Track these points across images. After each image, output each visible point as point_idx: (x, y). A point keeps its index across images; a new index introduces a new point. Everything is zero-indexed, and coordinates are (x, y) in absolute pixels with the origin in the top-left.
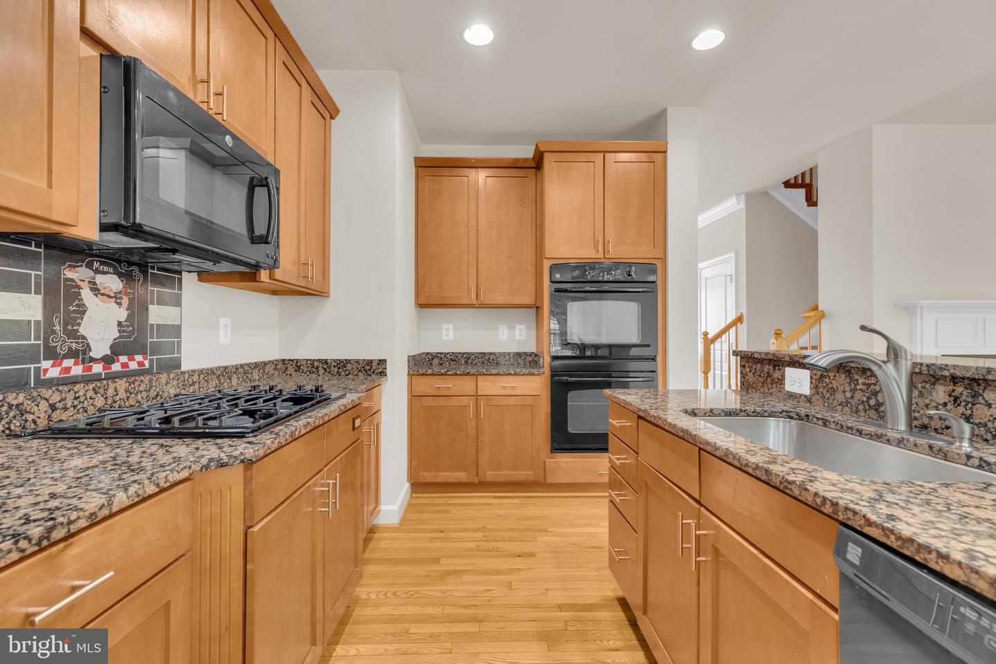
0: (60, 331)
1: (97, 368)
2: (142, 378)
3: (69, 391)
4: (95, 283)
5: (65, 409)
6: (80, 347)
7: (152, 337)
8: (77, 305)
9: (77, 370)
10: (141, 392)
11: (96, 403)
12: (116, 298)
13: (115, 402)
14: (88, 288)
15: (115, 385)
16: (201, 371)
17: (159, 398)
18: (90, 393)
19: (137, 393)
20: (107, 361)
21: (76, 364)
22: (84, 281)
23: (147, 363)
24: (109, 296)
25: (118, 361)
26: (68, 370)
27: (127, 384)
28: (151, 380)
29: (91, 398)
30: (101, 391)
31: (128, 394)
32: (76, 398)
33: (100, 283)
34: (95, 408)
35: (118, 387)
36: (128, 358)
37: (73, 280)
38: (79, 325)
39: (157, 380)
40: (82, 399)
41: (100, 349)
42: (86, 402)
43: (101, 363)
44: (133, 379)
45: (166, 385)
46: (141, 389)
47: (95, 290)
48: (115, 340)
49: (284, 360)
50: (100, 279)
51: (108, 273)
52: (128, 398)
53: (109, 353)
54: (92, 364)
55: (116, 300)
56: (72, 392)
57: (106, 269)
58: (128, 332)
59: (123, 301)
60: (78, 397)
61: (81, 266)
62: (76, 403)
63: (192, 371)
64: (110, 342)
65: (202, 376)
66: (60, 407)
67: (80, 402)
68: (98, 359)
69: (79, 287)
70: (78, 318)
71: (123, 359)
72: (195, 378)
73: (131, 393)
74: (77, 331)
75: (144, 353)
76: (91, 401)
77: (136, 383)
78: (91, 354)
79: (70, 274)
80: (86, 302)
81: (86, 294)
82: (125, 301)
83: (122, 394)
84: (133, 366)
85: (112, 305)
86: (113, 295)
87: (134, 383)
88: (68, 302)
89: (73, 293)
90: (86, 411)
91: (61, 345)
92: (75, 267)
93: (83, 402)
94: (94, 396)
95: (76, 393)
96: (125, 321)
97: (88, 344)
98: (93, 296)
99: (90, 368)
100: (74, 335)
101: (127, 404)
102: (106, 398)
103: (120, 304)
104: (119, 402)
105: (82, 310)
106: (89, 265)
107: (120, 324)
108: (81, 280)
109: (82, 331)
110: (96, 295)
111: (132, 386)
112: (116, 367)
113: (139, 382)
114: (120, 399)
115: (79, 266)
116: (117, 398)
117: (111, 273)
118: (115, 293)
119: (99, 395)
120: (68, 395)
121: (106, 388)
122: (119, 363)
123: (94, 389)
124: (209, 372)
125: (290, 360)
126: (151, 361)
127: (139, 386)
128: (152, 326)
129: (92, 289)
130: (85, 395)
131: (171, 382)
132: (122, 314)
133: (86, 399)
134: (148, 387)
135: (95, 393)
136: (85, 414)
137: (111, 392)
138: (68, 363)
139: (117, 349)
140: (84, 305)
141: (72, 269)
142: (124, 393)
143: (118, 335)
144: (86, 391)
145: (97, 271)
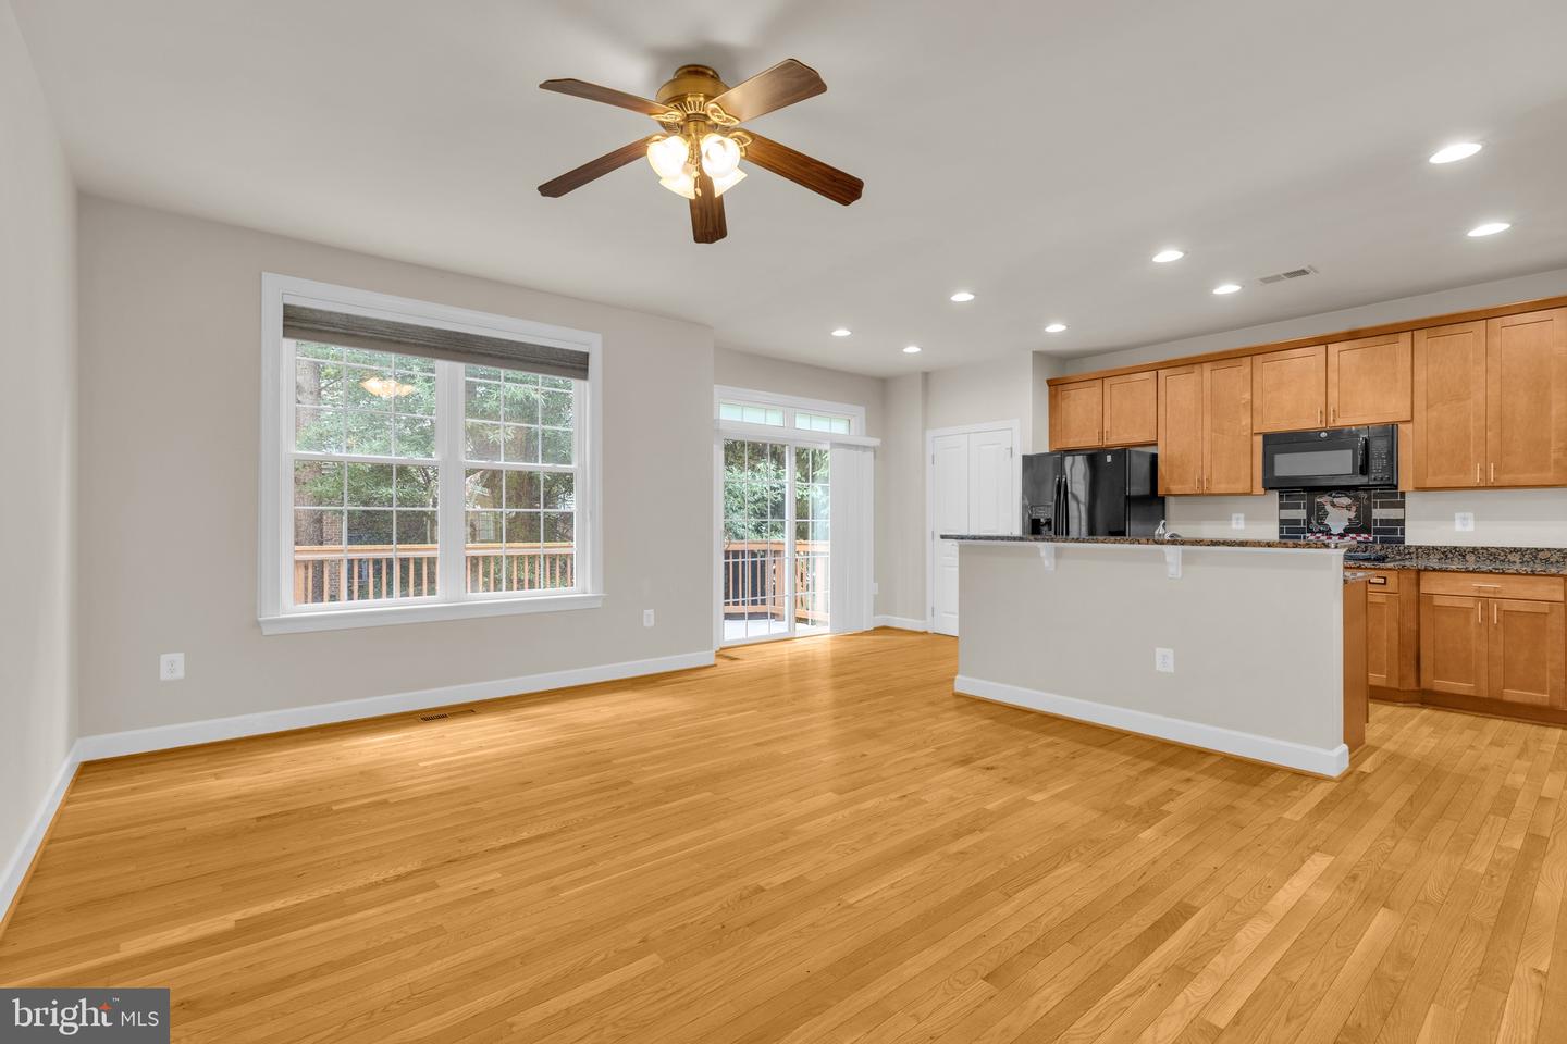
0: (1315, 523)
4: (1334, 502)
6: (1325, 529)
7: (1375, 525)
8: (1323, 512)
9: (1323, 538)
12: (1348, 508)
14: (1330, 505)
16: (1420, 547)
20: (1341, 536)
21: (1323, 535)
23: (1370, 539)
24: (1342, 507)
26: (1318, 538)
33: (1336, 502)
36: (1355, 535)
37: (1321, 502)
38: (1325, 520)
41: (1337, 530)
43: (1338, 536)
47: (1333, 505)
48: (1346, 526)
50: (1335, 500)
51: (1341, 497)
53: (1343, 533)
57: (1340, 495)
58: (1356, 523)
59: (1352, 509)
61: (1326, 495)
63: (1409, 546)
64: (1343, 528)
65: (1420, 551)
68: (1336, 534)
69: (1324, 505)
70: (1324, 517)
71: (1352, 535)
72: (1413, 550)
74: (1324, 523)
75: (1369, 534)
79: (1320, 500)
80: (1328, 510)
81: (1328, 507)
82: (1354, 509)
84: (1359, 539)
85: (1345, 511)
86: (1344, 506)
88: (1318, 511)
89: (1321, 507)
91: (1315, 528)
96: (1354, 518)
97: (1330, 528)
98: (1332, 507)
99: (1331, 538)
100: (1322, 524)
103: (1350, 511)
105: (1326, 514)
106: (1330, 495)
107: (1350, 519)
108: (1326, 501)
109: (1326, 523)
110: (1334, 507)
112: (1347, 539)
115: (1324, 496)
117: (1343, 497)
118: (1347, 505)
122: (1350, 537)
126: (1375, 538)
128: (1376, 520)
132: (1352, 515)
138: (1319, 535)
139: (1348, 531)
140: (1328, 512)
141: (1321, 497)
143: (1349, 524)
145: (1335, 497)
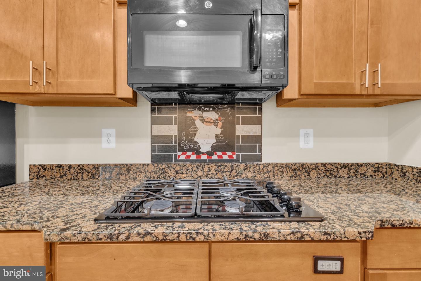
0: (185, 140)
1: (204, 157)
2: (226, 164)
3: (184, 166)
4: (202, 117)
5: (182, 173)
6: (195, 147)
7: (238, 142)
8: (193, 128)
9: (194, 157)
10: (226, 172)
11: (198, 173)
12: (215, 123)
13: (208, 174)
14: (199, 120)
15: (209, 166)
16: (276, 165)
17: (238, 177)
18: (195, 169)
19: (223, 172)
20: (209, 154)
21: (193, 154)
22: (197, 116)
23: (235, 157)
24: (210, 122)
25: (216, 154)
26: (189, 157)
27: (216, 167)
28: (232, 166)
29: (195, 171)
30: (201, 168)
31: (217, 172)
32: (188, 170)
33: (205, 117)
34: (197, 176)
35: (211, 167)
36: (222, 153)
37: (191, 117)
38: (194, 137)
39: (237, 166)
40: (191, 170)
41: (205, 147)
42: (192, 172)
43: (206, 155)
44: (220, 164)
45: (244, 170)
46: (225, 170)
47: (203, 120)
48: (214, 144)
49: (390, 164)
50: (205, 115)
51: (210, 111)
52: (217, 174)
53: (211, 150)
54: (201, 155)
55: (214, 124)
56: (185, 167)
57: (208, 109)
58: (222, 140)
59: (218, 124)
60: (189, 170)
61: (195, 110)
62: (187, 172)
63: (267, 164)
64: (211, 145)
65: (276, 169)
66: (180, 172)
67: (189, 172)
68: (204, 153)
69: (194, 120)
70: (194, 134)
71: (219, 153)
72: (270, 168)
73: (218, 172)
74: (193, 139)
75: (233, 151)
76: (195, 172)
77: (222, 167)
78: (200, 150)
79: (189, 114)
80: (198, 126)
81: (198, 123)
82: (220, 124)
83: (213, 171)
84: (225, 157)
85: (212, 127)
86: (212, 121)
87: (220, 167)
88: (189, 127)
90: (193, 176)
91: (186, 145)
92: (191, 111)
93: (191, 172)
94: (197, 170)
95: (187, 167)
96: (220, 134)
97: (199, 146)
98: (201, 123)
99: (200, 157)
100: (192, 141)
101: (216, 177)
102: (203, 172)
103: (217, 126)
104: (211, 175)
105: (196, 130)
106: (199, 109)
107: (217, 136)
108: (195, 116)
109: (196, 139)
110: (203, 123)
111: (219, 168)
112: (215, 157)
113: (224, 167)
114: (212, 174)
115: (194, 110)
116: (210, 173)
117: (211, 111)
118: (214, 121)
119: (199, 170)
120: (183, 168)
121: (203, 167)
122: (217, 156)
123: (196, 167)
124: (284, 166)
125: (395, 165)
126: (238, 156)
127: (224, 168)
128: (238, 136)
129: (200, 120)
130: (192, 169)
131: (248, 169)
132: (218, 131)
133: (193, 171)
134: (230, 169)
135: (197, 169)
136: (192, 178)
137: (206, 169)
138: (189, 154)
139: (215, 149)
140: (197, 128)
141: (191, 112)
142: (214, 171)
143: (216, 141)
144: (193, 167)
145: (203, 111)
